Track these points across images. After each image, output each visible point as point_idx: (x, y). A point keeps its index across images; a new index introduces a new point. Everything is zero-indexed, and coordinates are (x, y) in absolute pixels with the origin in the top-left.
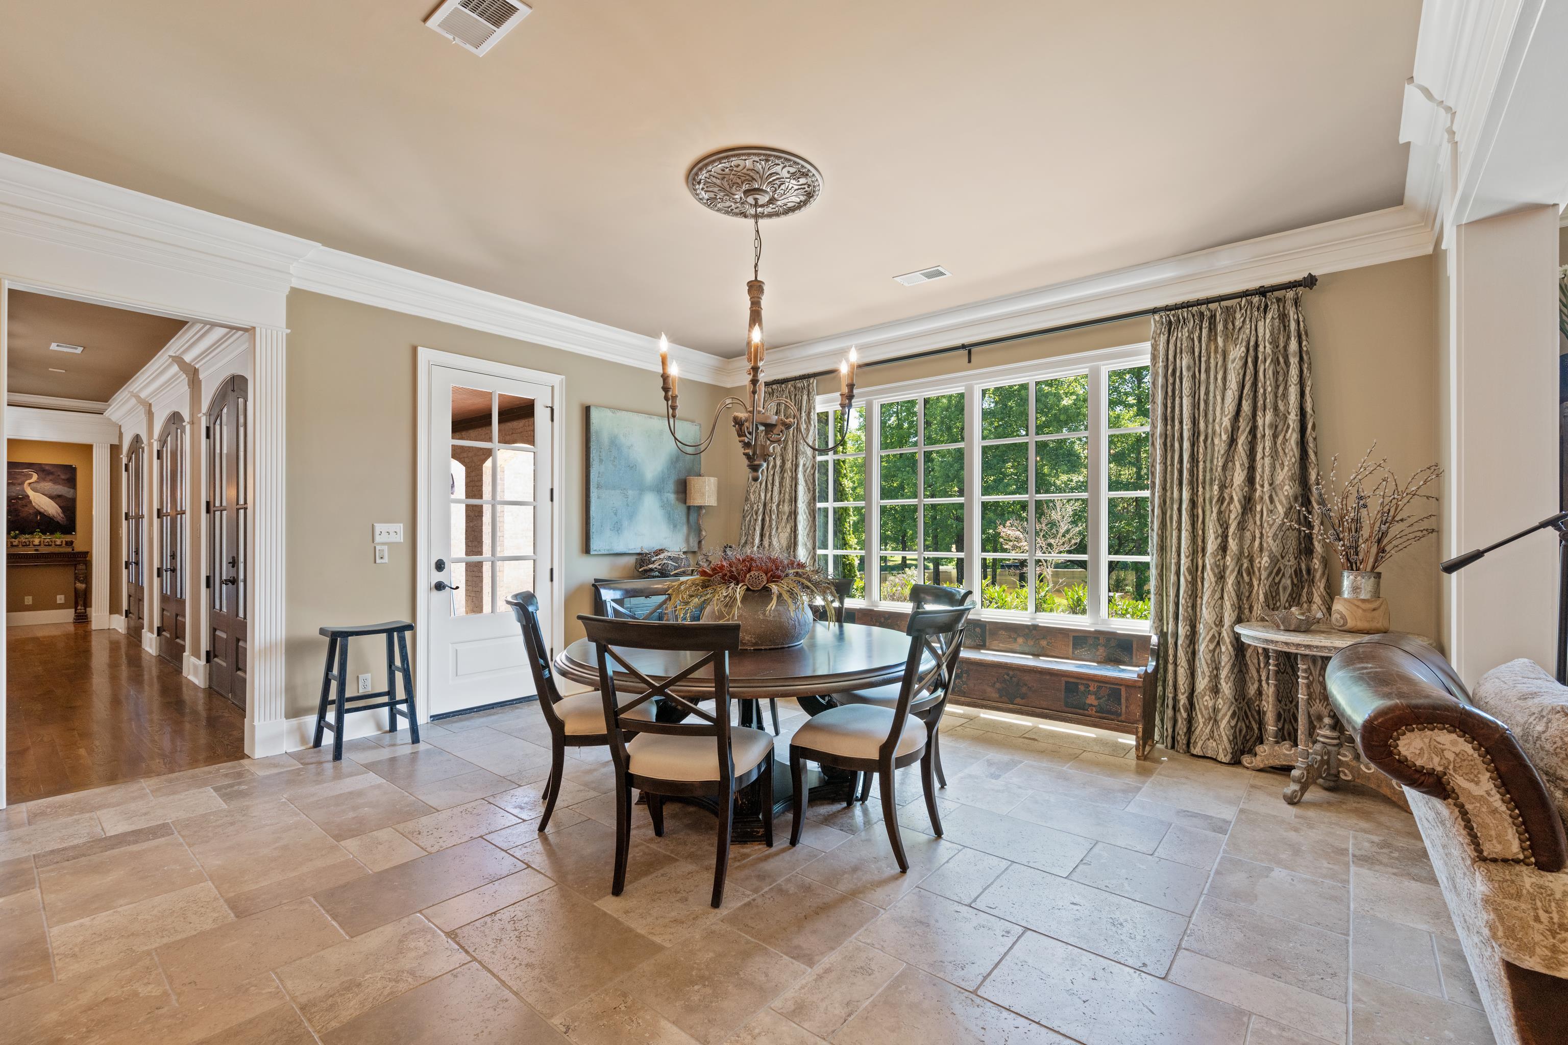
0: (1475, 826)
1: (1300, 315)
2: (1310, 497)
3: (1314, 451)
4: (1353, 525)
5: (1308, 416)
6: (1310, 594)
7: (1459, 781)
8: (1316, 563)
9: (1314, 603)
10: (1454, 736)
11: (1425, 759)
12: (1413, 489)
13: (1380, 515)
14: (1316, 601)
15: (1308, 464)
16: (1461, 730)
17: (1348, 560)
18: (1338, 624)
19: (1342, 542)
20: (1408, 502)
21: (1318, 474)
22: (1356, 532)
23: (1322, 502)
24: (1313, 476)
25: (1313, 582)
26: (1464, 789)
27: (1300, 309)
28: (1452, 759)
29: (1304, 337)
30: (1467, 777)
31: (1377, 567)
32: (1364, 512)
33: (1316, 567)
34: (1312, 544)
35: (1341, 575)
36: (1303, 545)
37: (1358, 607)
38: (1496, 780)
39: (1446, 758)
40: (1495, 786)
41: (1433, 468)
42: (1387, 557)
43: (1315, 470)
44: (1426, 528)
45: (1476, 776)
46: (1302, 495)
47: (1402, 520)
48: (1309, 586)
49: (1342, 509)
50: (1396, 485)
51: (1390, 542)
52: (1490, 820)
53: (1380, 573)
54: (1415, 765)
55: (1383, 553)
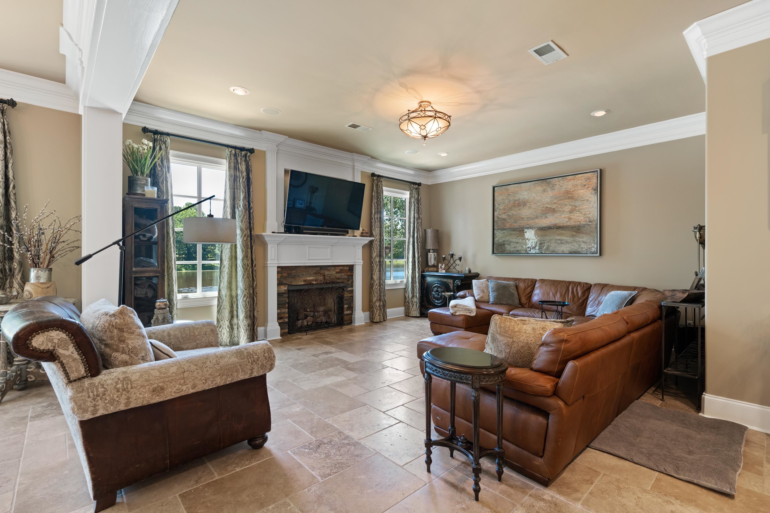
0: (67, 368)
1: (5, 120)
2: (12, 227)
3: (14, 201)
4: (37, 243)
5: (10, 181)
6: (11, 283)
7: (61, 351)
8: (15, 265)
9: (14, 287)
10: (58, 332)
11: (44, 345)
12: (68, 226)
13: (51, 238)
14: (15, 286)
15: (10, 208)
16: (61, 329)
17: (34, 262)
18: (27, 297)
19: (30, 253)
20: (66, 233)
21: (17, 215)
22: (38, 247)
23: (18, 230)
24: (13, 215)
25: (13, 276)
26: (62, 354)
27: (5, 117)
28: (57, 342)
29: (8, 134)
30: (63, 348)
31: (50, 265)
32: (43, 236)
33: (15, 267)
34: (13, 254)
35: (30, 270)
36: (7, 255)
37: (39, 287)
38: (75, 346)
39: (54, 343)
40: (75, 349)
41: (78, 217)
42: (55, 260)
43: (15, 212)
44: (75, 246)
45: (67, 347)
46: (6, 226)
47: (64, 242)
48: (11, 278)
49: (30, 234)
50: (60, 224)
51: (57, 252)
52: (73, 364)
53: (52, 269)
54: (40, 350)
55: (53, 258)
